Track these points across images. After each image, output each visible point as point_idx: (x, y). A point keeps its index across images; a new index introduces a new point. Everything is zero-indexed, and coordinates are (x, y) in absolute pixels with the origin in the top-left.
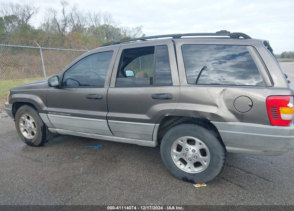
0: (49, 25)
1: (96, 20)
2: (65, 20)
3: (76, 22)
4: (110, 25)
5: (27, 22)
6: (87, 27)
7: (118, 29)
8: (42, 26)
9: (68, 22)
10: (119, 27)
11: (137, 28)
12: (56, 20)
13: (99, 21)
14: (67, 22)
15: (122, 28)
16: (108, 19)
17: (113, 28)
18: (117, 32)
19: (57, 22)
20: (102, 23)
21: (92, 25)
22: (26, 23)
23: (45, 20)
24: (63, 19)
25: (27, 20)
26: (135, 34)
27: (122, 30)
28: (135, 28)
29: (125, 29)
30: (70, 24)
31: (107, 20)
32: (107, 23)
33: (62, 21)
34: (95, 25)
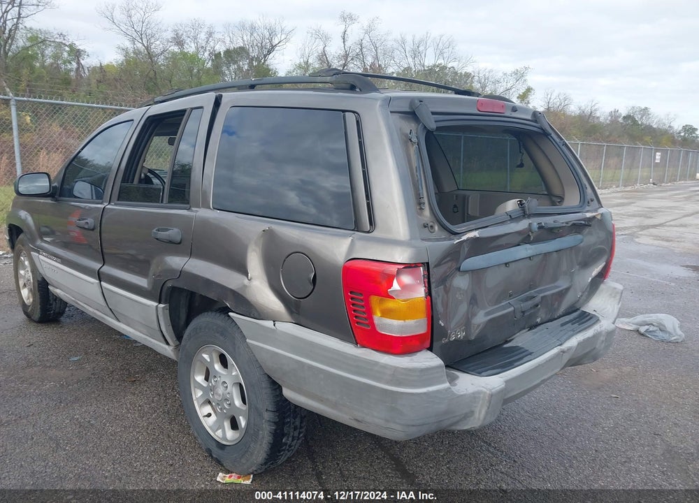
0: (308, 66)
1: (416, 54)
2: (346, 56)
3: (369, 60)
4: (449, 65)
5: (265, 61)
6: (393, 71)
7: (468, 75)
8: (295, 69)
9: (352, 59)
10: (469, 69)
11: (516, 73)
12: (325, 55)
13: (423, 57)
14: (349, 59)
15: (479, 73)
16: (446, 50)
17: (456, 73)
18: (465, 82)
19: (327, 61)
20: (429, 61)
21: (406, 66)
22: (263, 64)
23: (302, 56)
24: (342, 53)
25: (265, 56)
26: (509, 86)
27: (476, 78)
28: (509, 73)
29: (484, 75)
30: (355, 63)
31: (442, 53)
32: (441, 61)
33: (339, 58)
34: (412, 65)
